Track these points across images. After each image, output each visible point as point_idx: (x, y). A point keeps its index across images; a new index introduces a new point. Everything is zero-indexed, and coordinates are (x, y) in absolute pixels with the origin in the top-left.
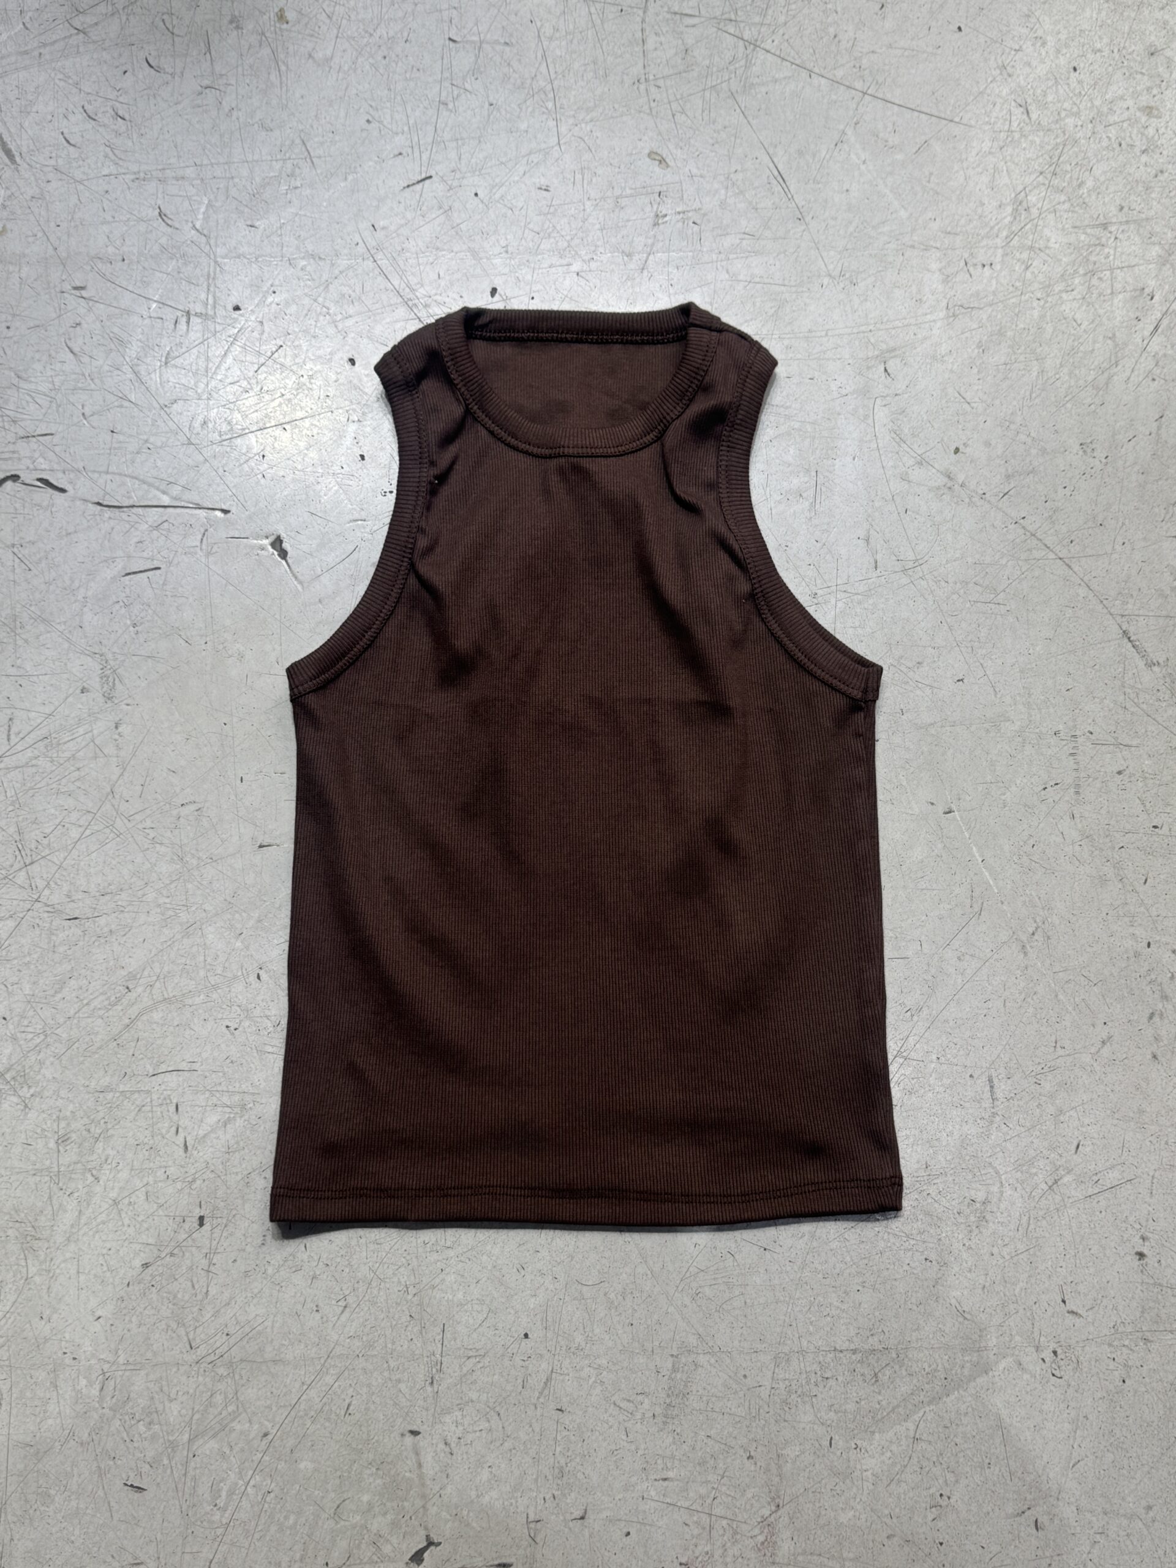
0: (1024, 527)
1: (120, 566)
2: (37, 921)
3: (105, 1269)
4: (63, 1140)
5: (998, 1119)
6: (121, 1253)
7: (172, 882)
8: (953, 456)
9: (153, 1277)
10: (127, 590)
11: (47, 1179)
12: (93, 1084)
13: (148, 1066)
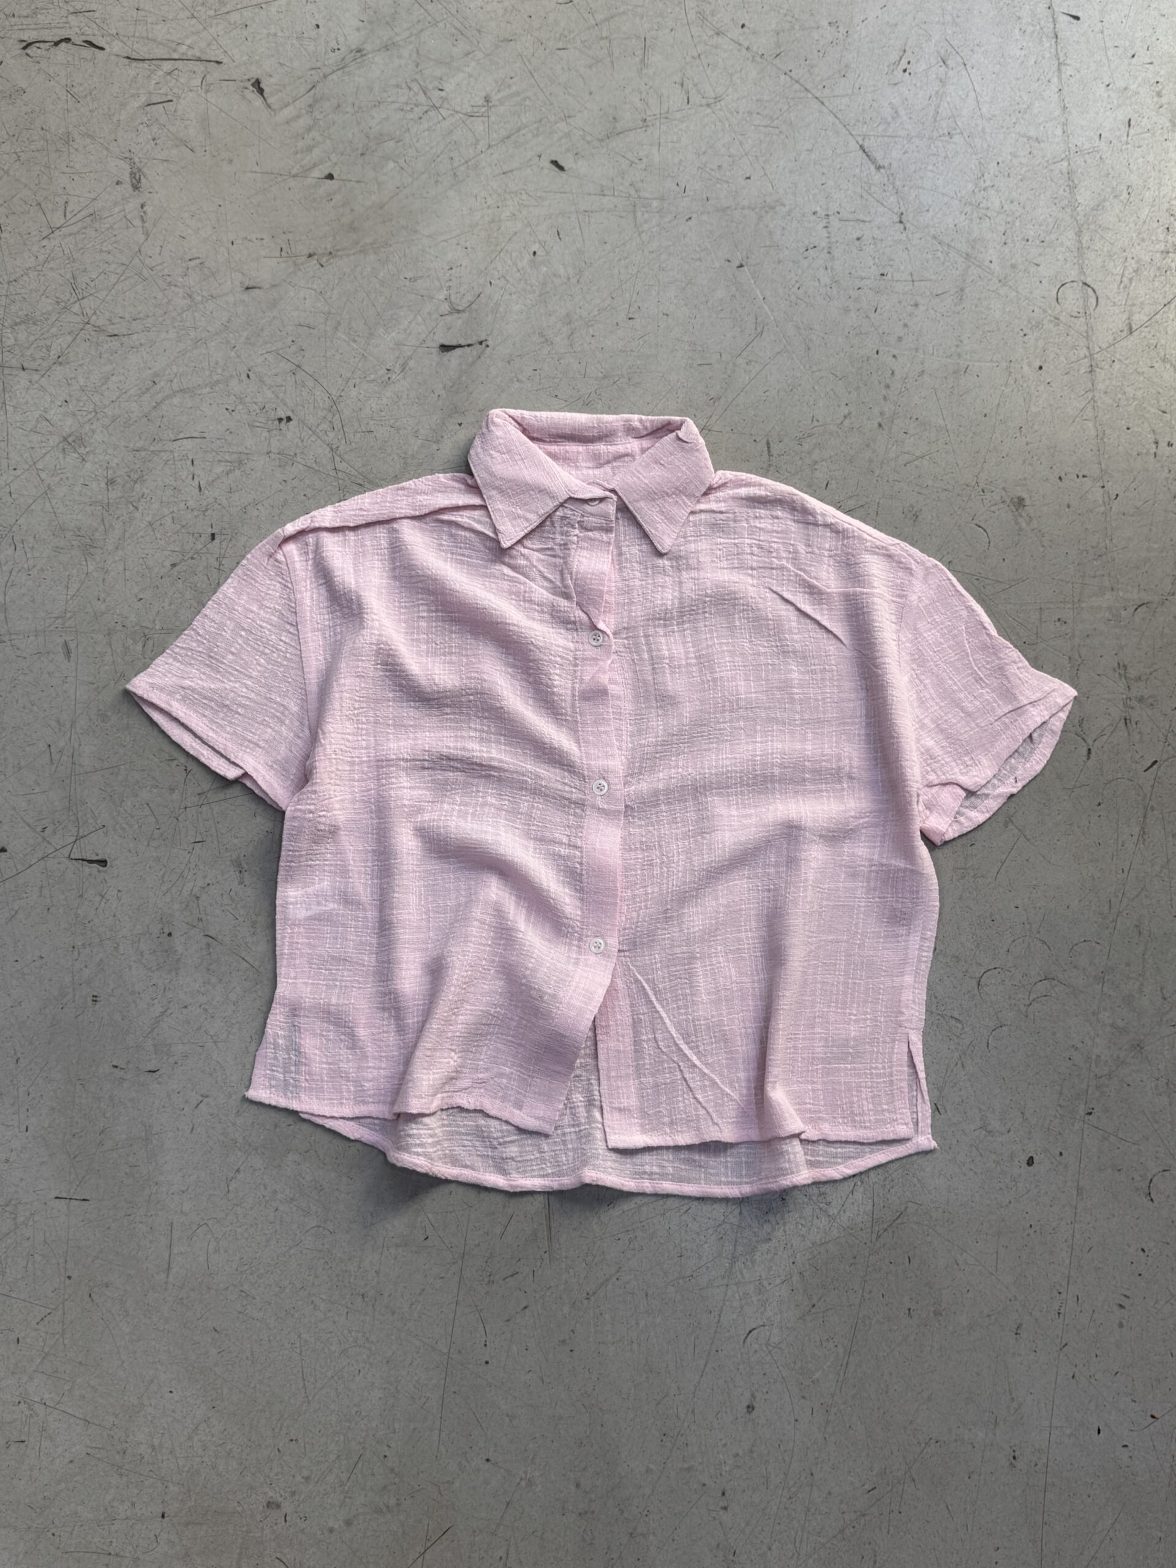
0: (791, 77)
1: (143, 99)
2: (88, 336)
3: (144, 567)
4: (111, 482)
5: (772, 468)
6: (156, 557)
7: (184, 312)
8: (740, 30)
9: (179, 572)
10: (149, 115)
11: (100, 508)
12: (131, 445)
13: (171, 435)
